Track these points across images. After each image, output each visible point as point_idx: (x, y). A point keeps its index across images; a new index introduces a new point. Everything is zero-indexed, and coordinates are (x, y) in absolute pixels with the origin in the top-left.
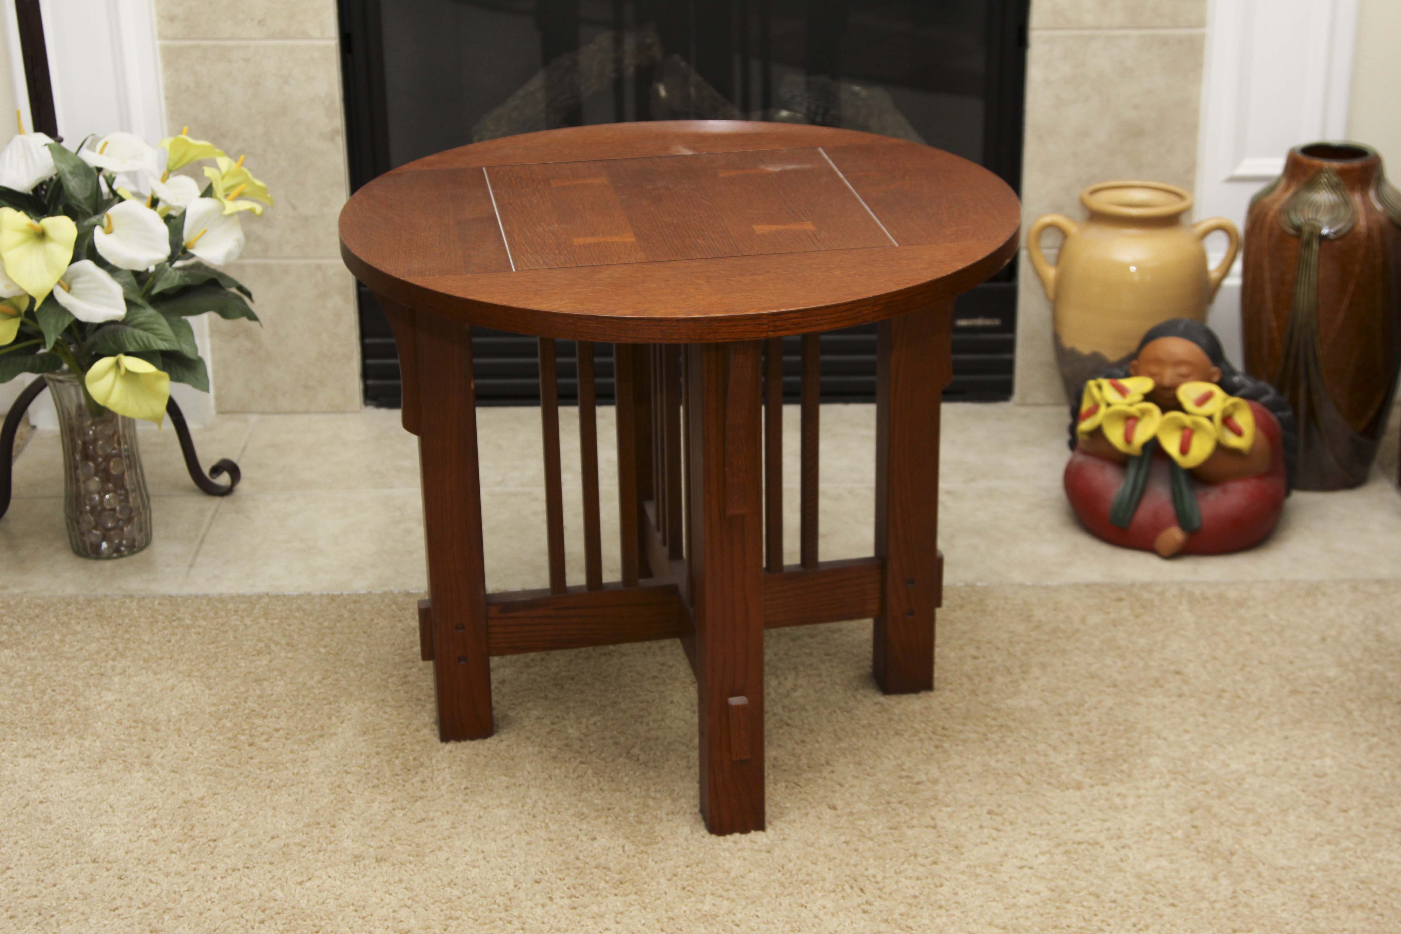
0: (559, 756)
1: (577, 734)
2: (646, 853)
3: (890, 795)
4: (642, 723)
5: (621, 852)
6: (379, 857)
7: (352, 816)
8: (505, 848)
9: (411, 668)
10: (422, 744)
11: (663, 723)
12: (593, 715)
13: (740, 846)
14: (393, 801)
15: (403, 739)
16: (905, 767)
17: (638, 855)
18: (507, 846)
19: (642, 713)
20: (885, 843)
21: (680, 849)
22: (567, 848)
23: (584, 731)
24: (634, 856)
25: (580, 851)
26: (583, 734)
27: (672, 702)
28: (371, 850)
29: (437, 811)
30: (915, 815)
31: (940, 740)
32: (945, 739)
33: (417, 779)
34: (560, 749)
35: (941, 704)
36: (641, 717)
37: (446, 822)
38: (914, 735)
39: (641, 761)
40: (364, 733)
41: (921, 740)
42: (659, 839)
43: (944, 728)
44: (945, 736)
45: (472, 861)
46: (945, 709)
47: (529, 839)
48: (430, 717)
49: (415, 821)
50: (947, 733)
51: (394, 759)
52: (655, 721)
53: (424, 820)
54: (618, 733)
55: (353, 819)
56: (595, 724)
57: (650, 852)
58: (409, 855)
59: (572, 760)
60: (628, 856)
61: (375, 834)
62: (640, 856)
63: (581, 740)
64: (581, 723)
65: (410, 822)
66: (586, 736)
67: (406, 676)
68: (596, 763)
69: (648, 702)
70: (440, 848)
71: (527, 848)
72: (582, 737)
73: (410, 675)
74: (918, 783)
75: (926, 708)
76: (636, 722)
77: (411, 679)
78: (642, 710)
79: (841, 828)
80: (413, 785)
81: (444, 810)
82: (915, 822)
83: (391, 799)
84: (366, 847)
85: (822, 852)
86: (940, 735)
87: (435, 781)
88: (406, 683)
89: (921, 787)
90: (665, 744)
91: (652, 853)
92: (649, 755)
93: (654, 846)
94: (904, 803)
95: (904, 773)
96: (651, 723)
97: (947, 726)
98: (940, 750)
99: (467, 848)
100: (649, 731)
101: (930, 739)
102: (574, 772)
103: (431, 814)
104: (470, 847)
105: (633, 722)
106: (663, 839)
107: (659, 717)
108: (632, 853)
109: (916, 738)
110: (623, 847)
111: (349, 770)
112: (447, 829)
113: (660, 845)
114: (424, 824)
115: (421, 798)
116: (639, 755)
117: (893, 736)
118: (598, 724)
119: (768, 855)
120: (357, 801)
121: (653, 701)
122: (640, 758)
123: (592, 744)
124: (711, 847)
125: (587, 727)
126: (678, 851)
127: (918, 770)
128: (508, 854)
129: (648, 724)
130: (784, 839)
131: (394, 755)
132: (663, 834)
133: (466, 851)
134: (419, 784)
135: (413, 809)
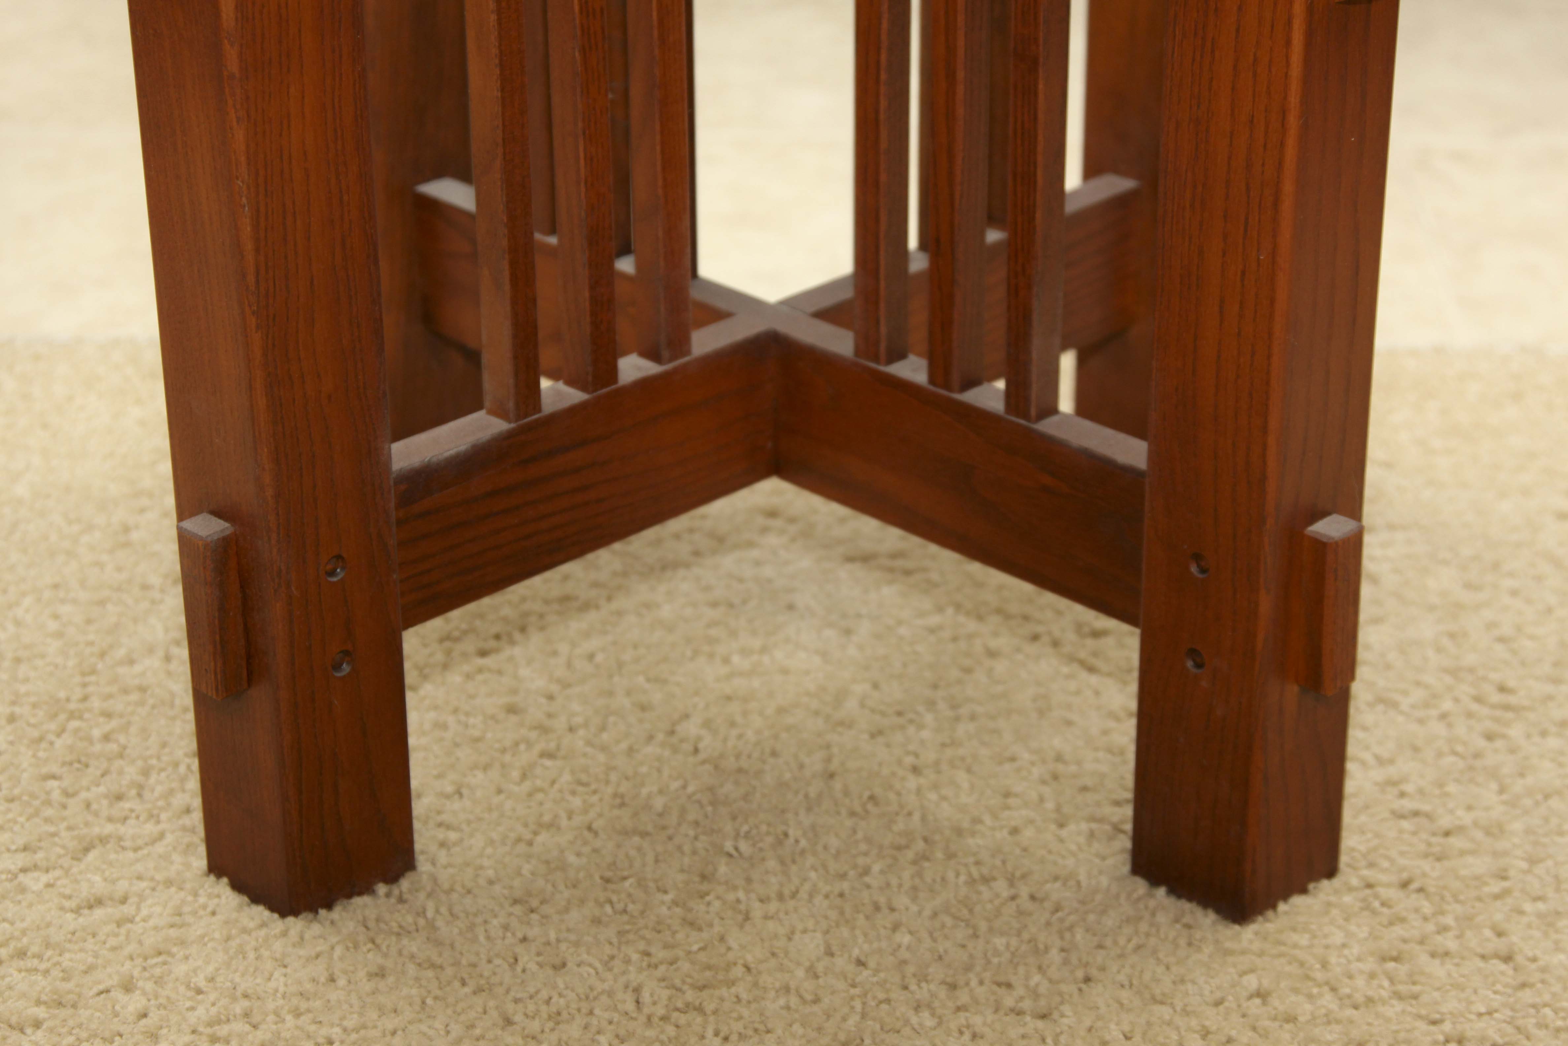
0: (489, 735)
1: (540, 683)
2: (700, 1009)
3: (1371, 865)
4: (711, 656)
5: (630, 1006)
8: (309, 986)
9: (142, 511)
10: (134, 697)
11: (766, 659)
12: (587, 634)
13: (964, 997)
14: (25, 849)
15: (85, 685)
16: (1409, 788)
17: (675, 1014)
18: (314, 980)
19: (713, 632)
20: (1370, 1000)
21: (794, 1001)
22: (478, 991)
23: (561, 672)
24: (664, 1019)
25: (516, 1001)
26: (559, 681)
27: (791, 607)
29: (140, 878)
30: (1449, 920)
31: (1497, 720)
32: (1510, 715)
33: (102, 789)
34: (493, 717)
35: (1491, 626)
36: (712, 641)
37: (158, 909)
38: (1426, 705)
39: (702, 756)
41: (1443, 716)
42: (738, 971)
43: (1502, 689)
44: (1507, 707)
45: (210, 1024)
46: (1501, 640)
47: (380, 960)
48: (167, 630)
49: (73, 904)
50: (1512, 700)
51: (51, 737)
52: (745, 652)
53: (98, 902)
54: (648, 680)
56: (591, 657)
57: (709, 1007)
58: (38, 1002)
59: (522, 747)
60: (649, 1018)
62: (683, 1019)
63: (551, 698)
64: (555, 653)
65: (62, 908)
66: (566, 685)
67: (126, 529)
68: (585, 755)
69: (731, 605)
70: (128, 987)
71: (368, 987)
72: (554, 688)
73: (137, 527)
74: (1447, 834)
75: (1452, 636)
76: (696, 653)
77: (135, 536)
78: (713, 624)
79: (1243, 952)
80: (88, 805)
81: (160, 877)
82: (1450, 942)
83: (20, 842)
85: (1194, 1023)
86: (1494, 706)
87: (147, 794)
88: (127, 545)
89: (1456, 842)
90: (769, 711)
91: (715, 1012)
92: (725, 740)
93: (724, 992)
94: (1415, 886)
95: (1408, 805)
96: (736, 659)
97: (1511, 683)
98: (1499, 744)
99: (203, 984)
100: (730, 676)
101: (1470, 715)
102: (524, 776)
103: (122, 887)
104: (212, 980)
105: (689, 653)
106: (748, 969)
107: (757, 643)
108: (661, 1011)
109: (1434, 713)
110: (637, 990)
112: (156, 928)
113: (741, 989)
114: (99, 913)
115: (103, 840)
116: (699, 738)
117: (1370, 705)
118: (599, 658)
119: (1040, 1024)
121: (745, 602)
122: (701, 746)
123: (576, 707)
124: (881, 996)
125: (569, 665)
126: (788, 1008)
127: (1447, 795)
128: (318, 1004)
129: (726, 660)
130: (1087, 980)
131: (53, 726)
132: (749, 958)
133: (199, 992)
134: (105, 803)
135: (75, 870)
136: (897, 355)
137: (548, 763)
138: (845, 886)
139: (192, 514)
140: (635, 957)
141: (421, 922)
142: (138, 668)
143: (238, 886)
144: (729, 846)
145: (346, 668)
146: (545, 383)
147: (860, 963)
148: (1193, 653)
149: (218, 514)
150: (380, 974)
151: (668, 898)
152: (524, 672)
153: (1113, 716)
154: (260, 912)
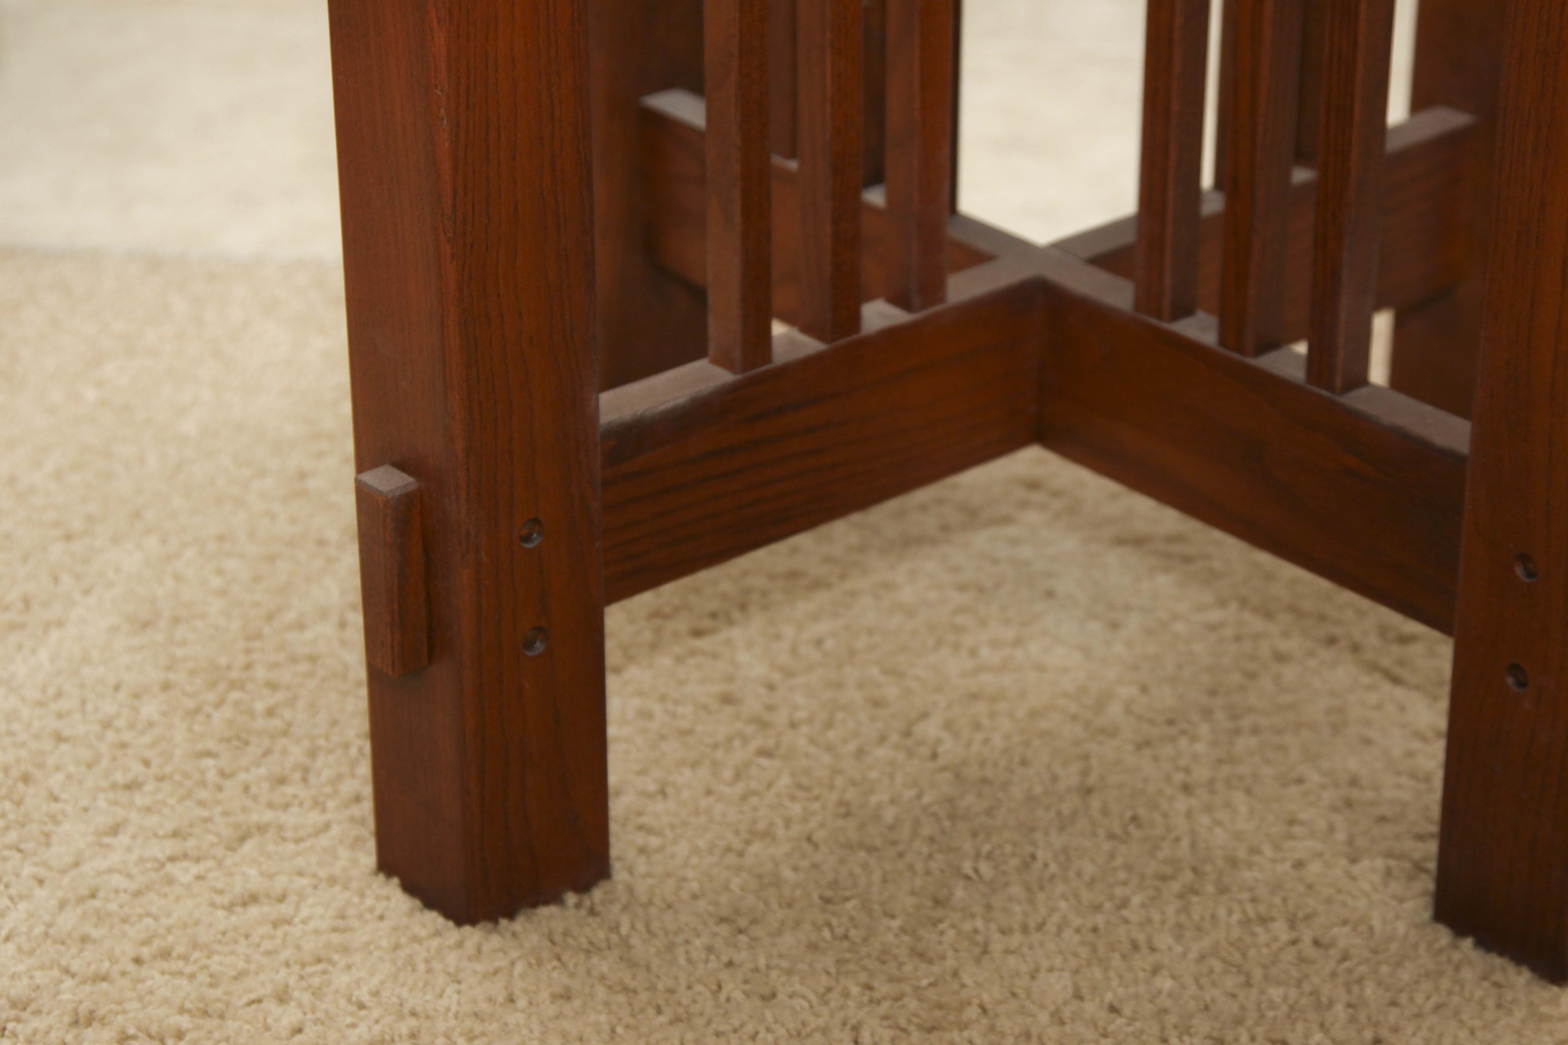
0: (700, 728)
1: (760, 670)
4: (957, 647)
6: (83, 1009)
7: (41, 872)
8: (484, 1007)
10: (303, 667)
11: (1019, 653)
12: (815, 617)
14: (175, 834)
15: (248, 651)
18: (490, 1000)
19: (960, 620)
22: (675, 1021)
23: (784, 659)
26: (781, 669)
27: (1050, 594)
28: (68, 983)
29: (300, 874)
33: (262, 771)
34: (705, 707)
36: (959, 630)
37: (320, 910)
39: (941, 762)
40: (146, 625)
42: (972, 1012)
47: (566, 980)
49: (225, 900)
51: (209, 709)
52: (995, 644)
53: (253, 899)
54: (883, 672)
55: (41, 882)
56: (819, 643)
58: (182, 1010)
59: (737, 743)
61: (95, 933)
63: (771, 687)
64: (778, 637)
65: (213, 904)
66: (789, 674)
68: (808, 755)
69: (982, 590)
70: (282, 997)
71: (551, 1010)
72: (776, 677)
73: (314, 474)
76: (939, 643)
77: (312, 484)
78: (960, 610)
80: (247, 788)
81: (323, 873)
83: (170, 826)
84: (56, 973)
87: (312, 779)
90: (1021, 713)
92: (969, 744)
96: (985, 652)
99: (366, 998)
100: (977, 671)
102: (738, 776)
103: (281, 883)
104: (376, 994)
105: (931, 643)
106: (984, 1010)
107: (1009, 634)
110: (856, 1028)
111: (66, 733)
112: (317, 932)
113: (975, 1033)
114: (254, 911)
115: (262, 829)
116: (939, 742)
118: (829, 644)
120: (66, 827)
121: (997, 586)
122: (941, 750)
123: (799, 699)
125: (794, 651)
128: (494, 1027)
129: (973, 653)
131: (211, 696)
132: (986, 997)
133: (361, 1006)
134: (265, 786)
135: (229, 861)
136: (1183, 310)
137: (765, 762)
138: (1100, 920)
139: (374, 465)
140: (855, 990)
141: (614, 938)
142: (309, 634)
143: (410, 888)
144: (967, 867)
145: (539, 647)
146: (778, 329)
147: (1114, 1009)
148: (1515, 669)
149: (401, 466)
150: (566, 996)
151: (896, 924)
152: (743, 657)
153: (1419, 736)
154: (434, 919)
